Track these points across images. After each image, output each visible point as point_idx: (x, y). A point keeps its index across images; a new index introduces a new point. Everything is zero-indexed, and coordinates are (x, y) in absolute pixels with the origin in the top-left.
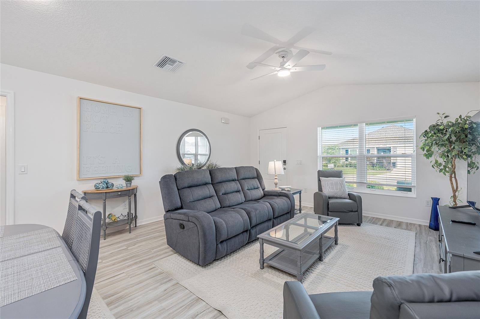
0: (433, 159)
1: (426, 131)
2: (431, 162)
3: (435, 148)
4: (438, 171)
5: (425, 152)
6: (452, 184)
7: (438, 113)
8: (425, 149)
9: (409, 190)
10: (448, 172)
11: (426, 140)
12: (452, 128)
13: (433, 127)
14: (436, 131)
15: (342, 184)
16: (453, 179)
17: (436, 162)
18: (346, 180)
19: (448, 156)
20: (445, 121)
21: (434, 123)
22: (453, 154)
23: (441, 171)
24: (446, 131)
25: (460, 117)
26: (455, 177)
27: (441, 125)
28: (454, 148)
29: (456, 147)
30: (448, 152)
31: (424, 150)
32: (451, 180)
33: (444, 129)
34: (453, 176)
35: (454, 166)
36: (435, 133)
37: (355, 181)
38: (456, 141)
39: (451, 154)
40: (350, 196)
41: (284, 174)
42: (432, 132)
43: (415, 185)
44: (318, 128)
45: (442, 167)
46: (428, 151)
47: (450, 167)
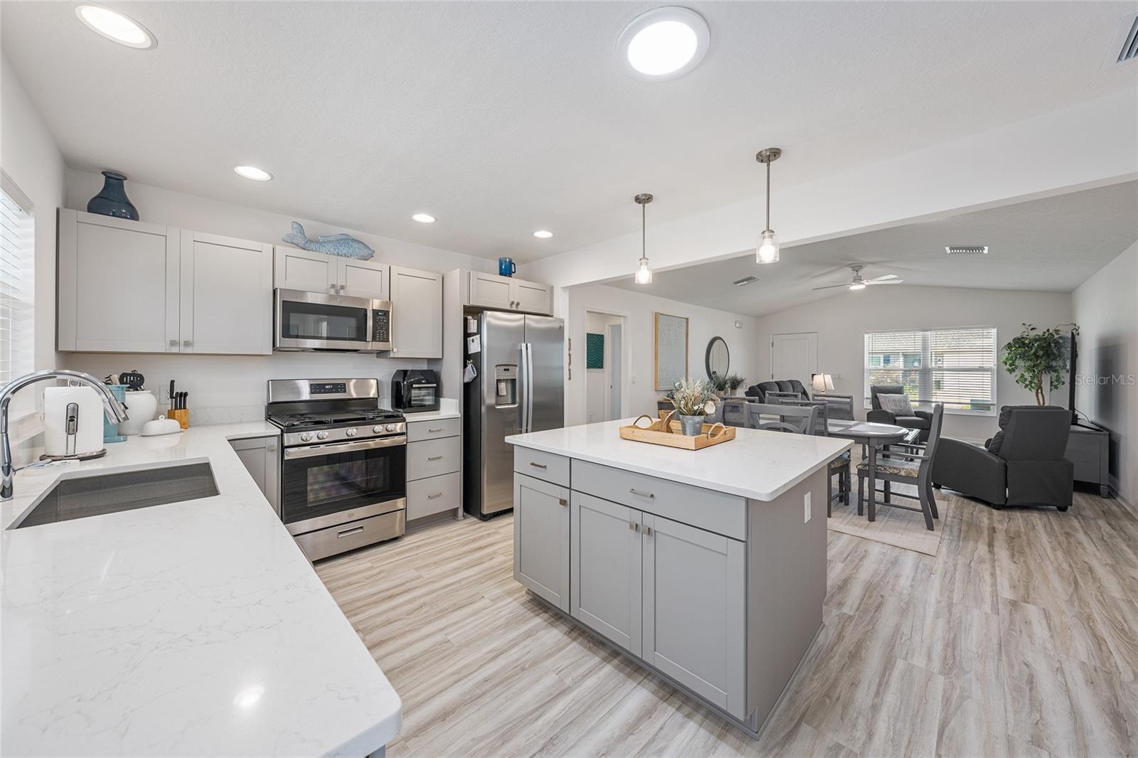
0: (1018, 373)
1: (1010, 343)
2: (1016, 376)
3: (1019, 363)
4: (1023, 387)
5: (1008, 366)
6: (1038, 399)
7: (1024, 324)
8: (1008, 364)
9: (988, 407)
10: (1034, 388)
11: (1009, 354)
12: (1038, 343)
13: (1017, 340)
14: (1021, 345)
15: (906, 401)
16: (1040, 395)
17: (1022, 376)
18: (910, 399)
19: (1034, 371)
20: (1032, 334)
21: (1019, 336)
22: (1040, 369)
23: (1026, 386)
24: (1033, 345)
25: (1048, 330)
26: (1042, 393)
27: (1027, 339)
28: (1040, 363)
29: (1043, 362)
30: (1034, 367)
31: (1006, 364)
32: (1037, 396)
33: (1029, 343)
34: (1040, 391)
35: (1040, 382)
36: (1019, 347)
37: (918, 399)
38: (1043, 355)
39: (1037, 369)
40: (917, 414)
41: (833, 389)
42: (1017, 346)
43: (995, 403)
44: (866, 336)
45: (1027, 382)
46: (1011, 365)
47: (1037, 382)
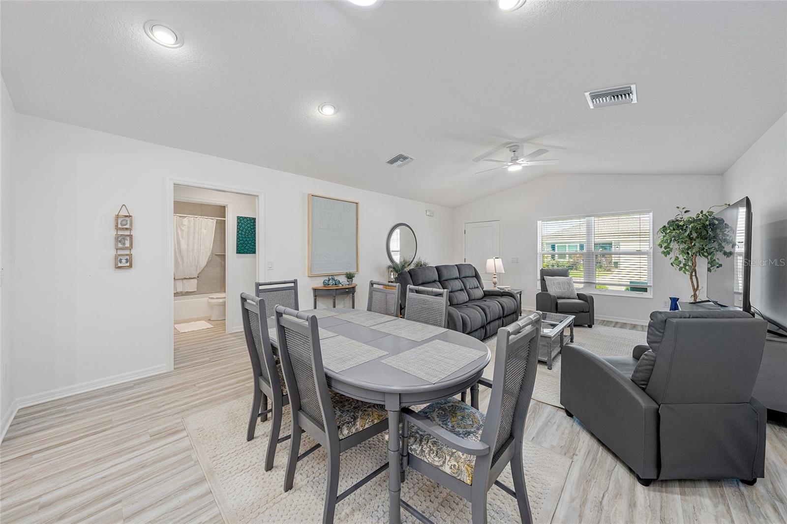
0: (672, 255)
1: (665, 226)
2: (671, 259)
3: (674, 245)
4: (678, 269)
5: (663, 249)
6: (692, 282)
7: (678, 208)
8: (663, 246)
9: (645, 290)
10: (688, 271)
11: (664, 236)
12: (692, 225)
13: (671, 223)
14: (675, 227)
15: (569, 284)
16: (694, 278)
17: (677, 258)
18: (574, 280)
19: (688, 253)
20: (686, 217)
21: (673, 219)
22: (694, 251)
23: (680, 269)
24: (687, 227)
25: (702, 212)
26: (696, 275)
27: (681, 221)
28: (695, 245)
29: (697, 244)
30: (688, 249)
31: (661, 247)
32: (691, 278)
33: (684, 225)
34: (694, 274)
35: (694, 264)
36: (674, 230)
37: (583, 281)
38: (697, 237)
39: (691, 251)
40: (580, 296)
41: (504, 272)
42: (672, 228)
43: (652, 285)
44: (538, 222)
45: (682, 265)
46: (666, 248)
47: (690, 264)
